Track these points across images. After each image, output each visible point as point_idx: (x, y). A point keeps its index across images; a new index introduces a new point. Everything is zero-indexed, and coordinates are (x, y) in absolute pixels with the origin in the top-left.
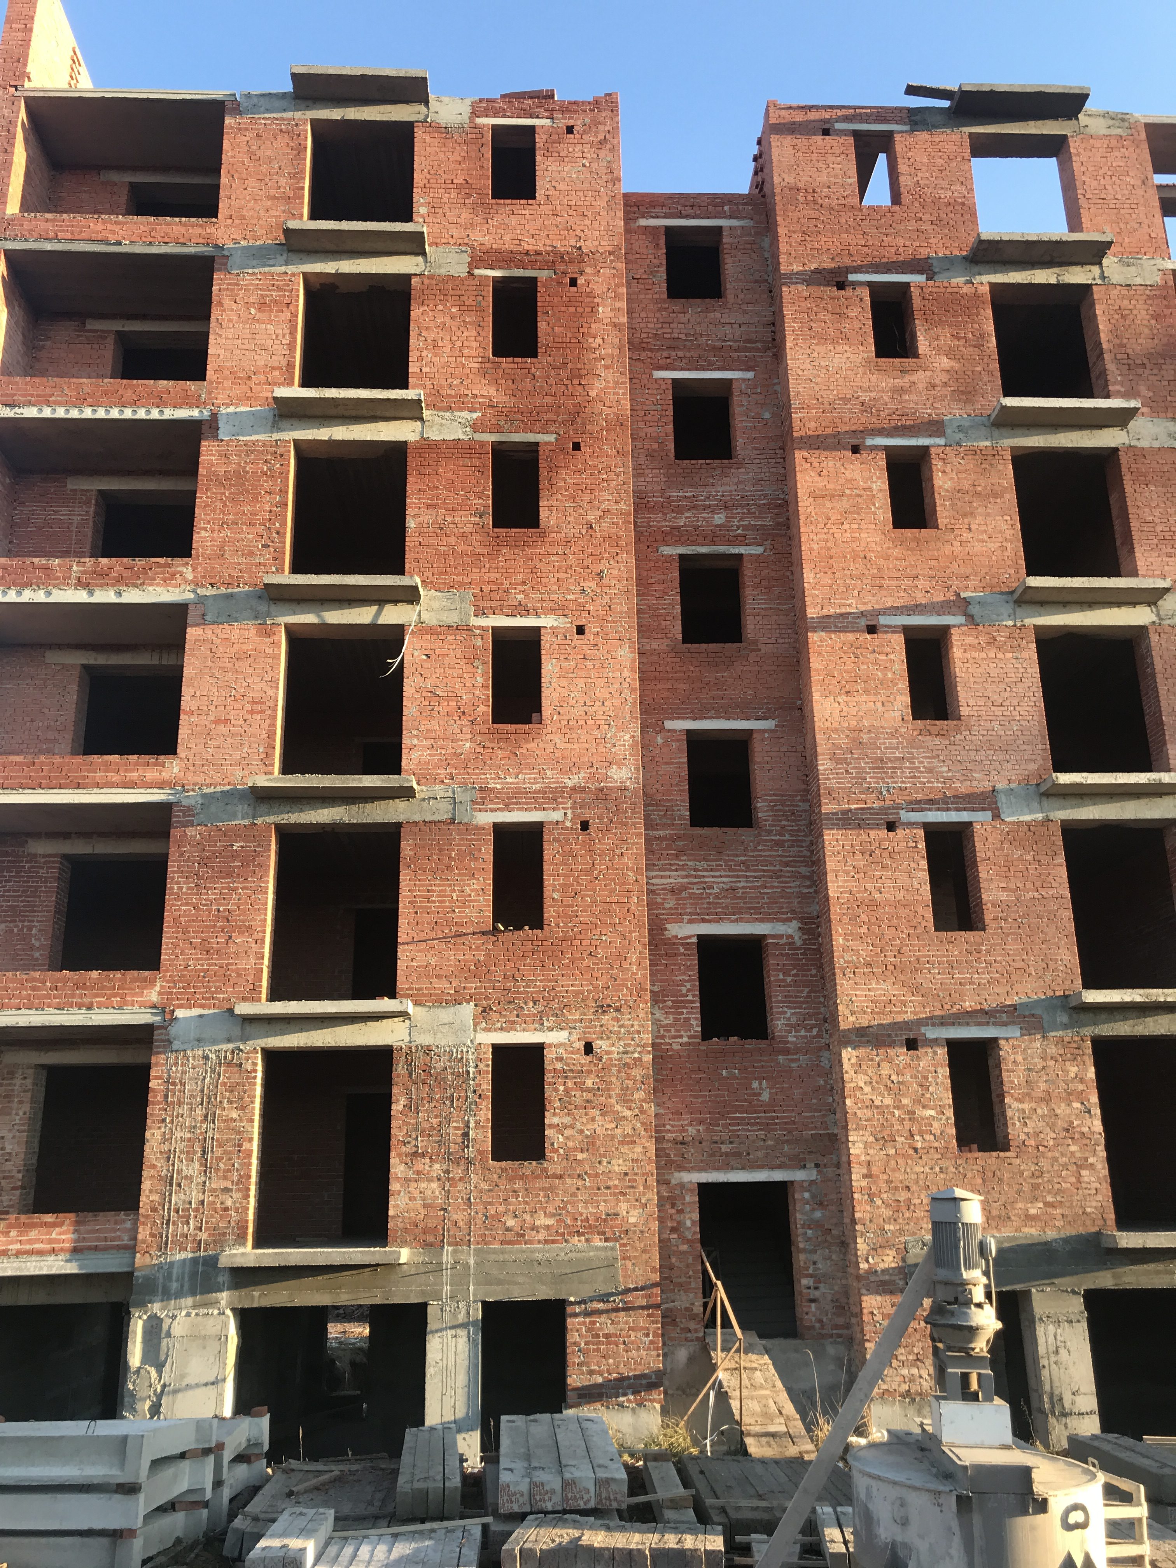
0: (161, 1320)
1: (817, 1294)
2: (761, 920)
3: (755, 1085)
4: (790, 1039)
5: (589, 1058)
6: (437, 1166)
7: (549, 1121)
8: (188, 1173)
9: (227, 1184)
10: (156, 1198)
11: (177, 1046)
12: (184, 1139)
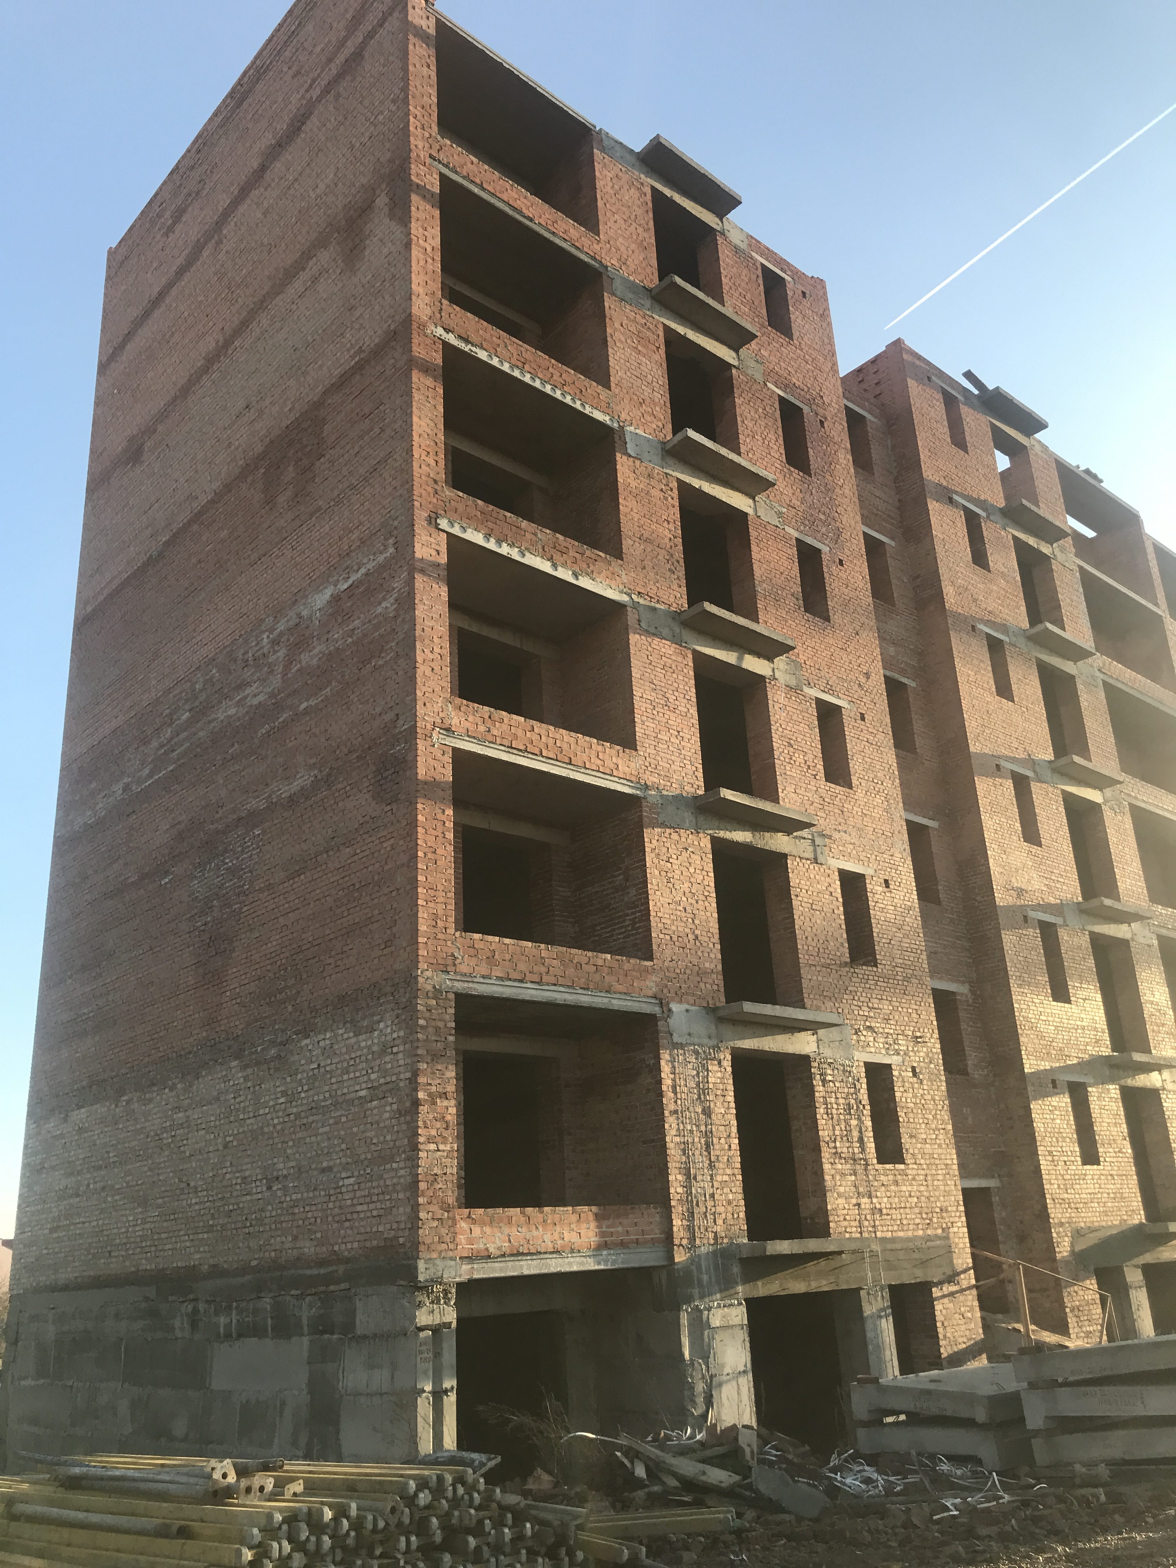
0: (701, 1311)
2: (952, 981)
3: (964, 1111)
4: (977, 1076)
5: (915, 1079)
6: (848, 1166)
7: (902, 1131)
8: (699, 1166)
9: (726, 1178)
10: (680, 1190)
11: (676, 1039)
12: (692, 1132)
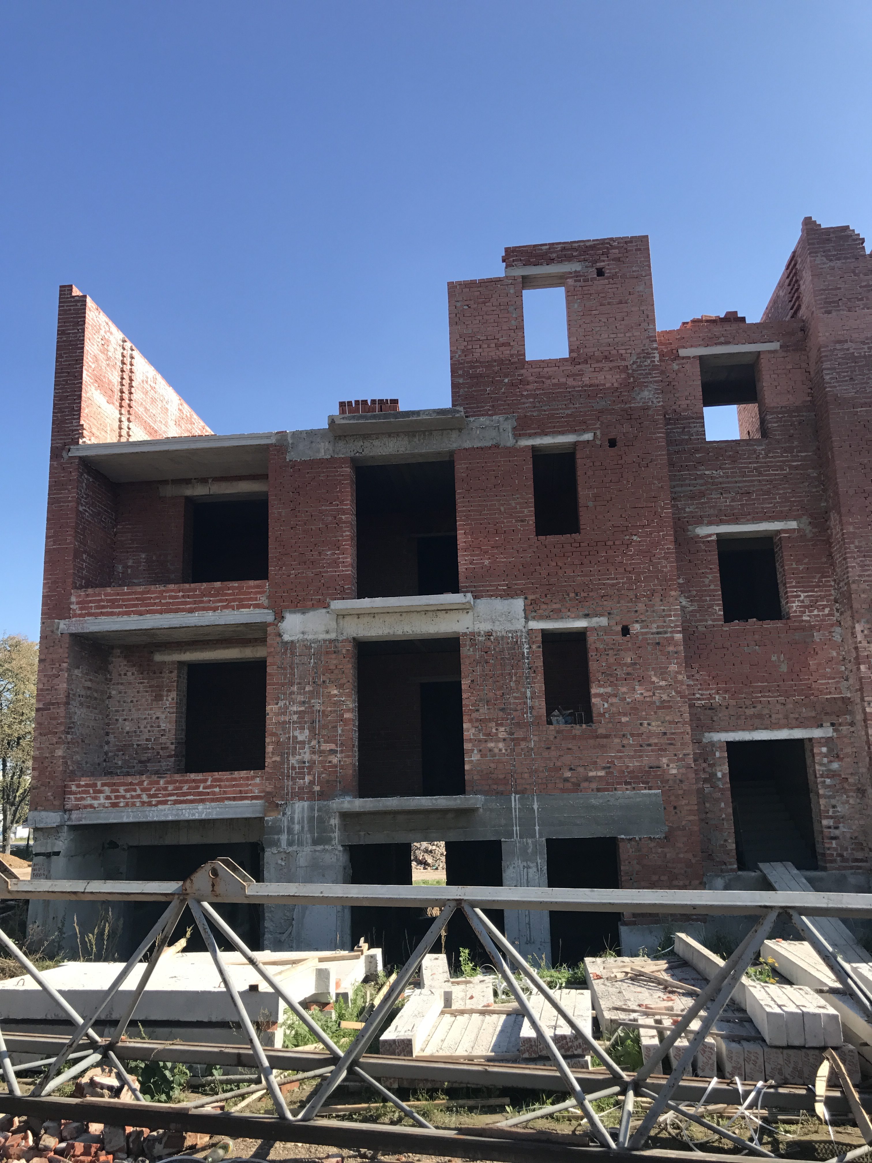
1: (837, 832)
3: (774, 658)
4: (804, 618)
5: (626, 639)
7: (593, 691)
8: (300, 738)
9: (333, 746)
10: (278, 759)
11: (286, 638)
12: (295, 713)
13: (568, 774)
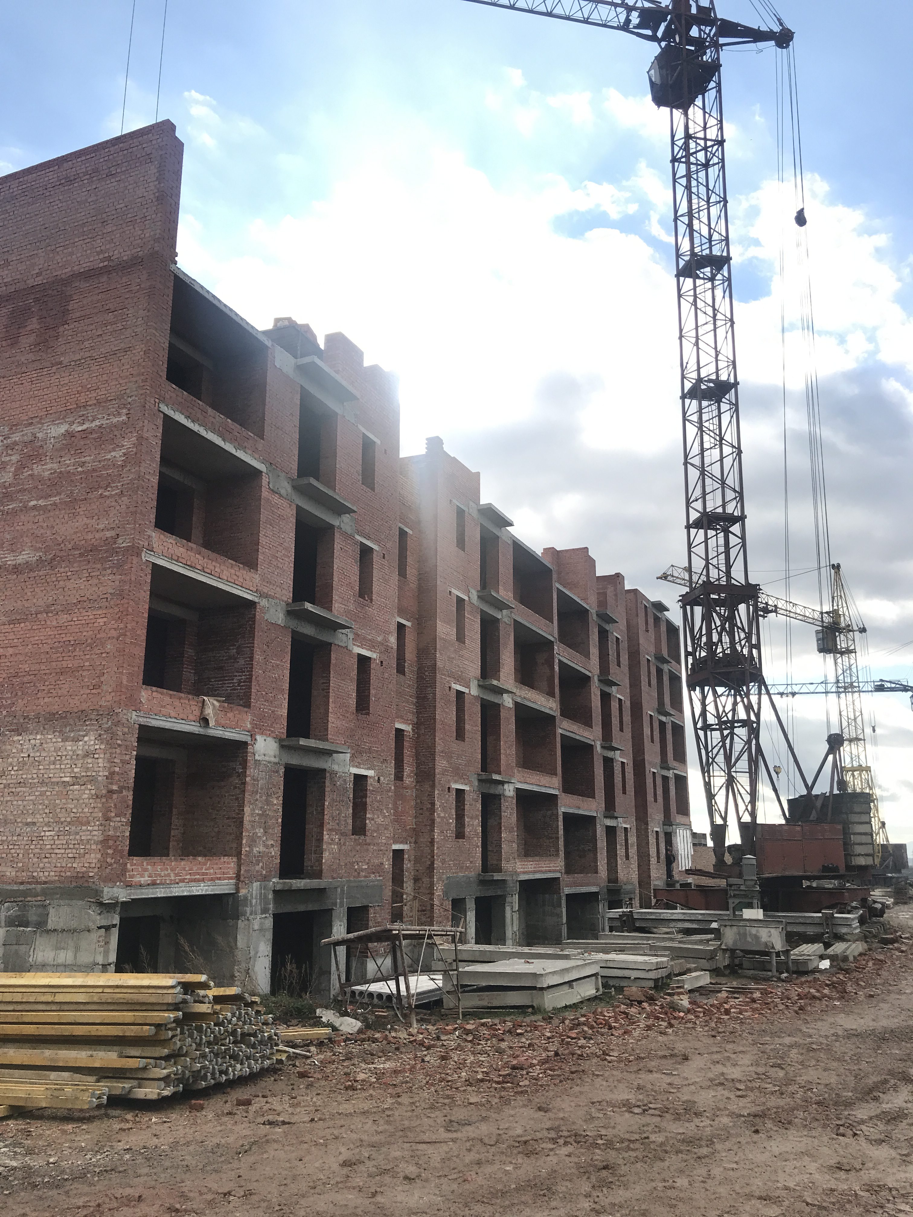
0: (250, 920)
7: (367, 816)
8: (259, 835)
9: (272, 842)
10: (247, 849)
11: (257, 757)
12: (258, 814)
13: (356, 867)
